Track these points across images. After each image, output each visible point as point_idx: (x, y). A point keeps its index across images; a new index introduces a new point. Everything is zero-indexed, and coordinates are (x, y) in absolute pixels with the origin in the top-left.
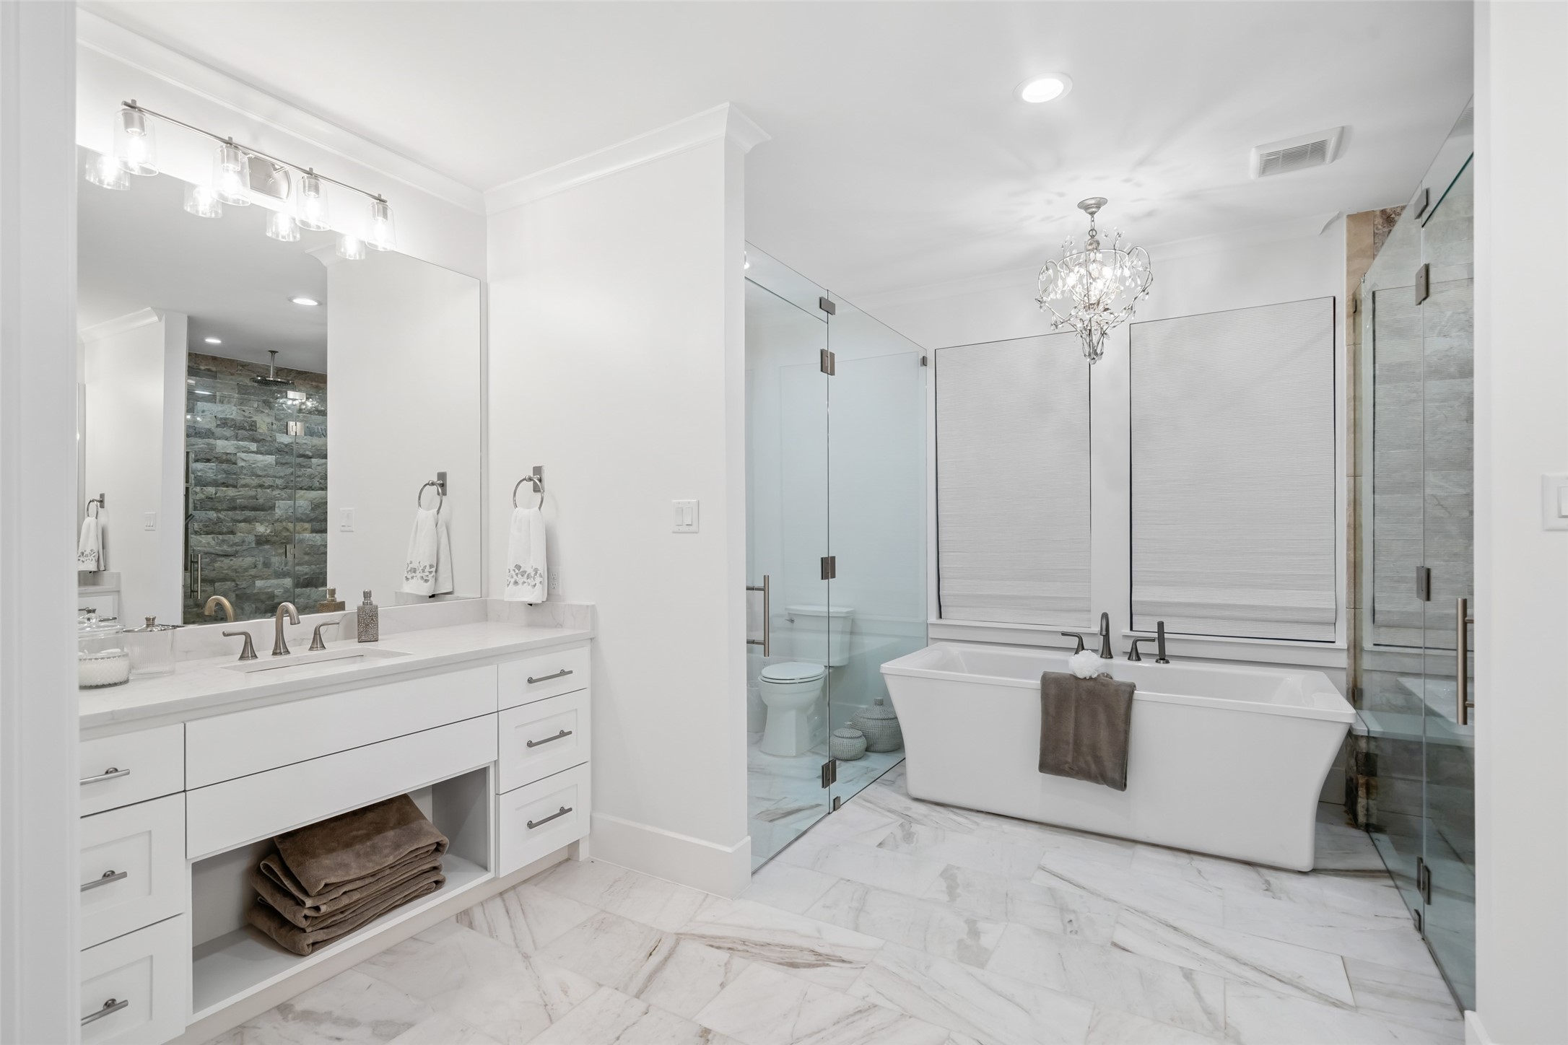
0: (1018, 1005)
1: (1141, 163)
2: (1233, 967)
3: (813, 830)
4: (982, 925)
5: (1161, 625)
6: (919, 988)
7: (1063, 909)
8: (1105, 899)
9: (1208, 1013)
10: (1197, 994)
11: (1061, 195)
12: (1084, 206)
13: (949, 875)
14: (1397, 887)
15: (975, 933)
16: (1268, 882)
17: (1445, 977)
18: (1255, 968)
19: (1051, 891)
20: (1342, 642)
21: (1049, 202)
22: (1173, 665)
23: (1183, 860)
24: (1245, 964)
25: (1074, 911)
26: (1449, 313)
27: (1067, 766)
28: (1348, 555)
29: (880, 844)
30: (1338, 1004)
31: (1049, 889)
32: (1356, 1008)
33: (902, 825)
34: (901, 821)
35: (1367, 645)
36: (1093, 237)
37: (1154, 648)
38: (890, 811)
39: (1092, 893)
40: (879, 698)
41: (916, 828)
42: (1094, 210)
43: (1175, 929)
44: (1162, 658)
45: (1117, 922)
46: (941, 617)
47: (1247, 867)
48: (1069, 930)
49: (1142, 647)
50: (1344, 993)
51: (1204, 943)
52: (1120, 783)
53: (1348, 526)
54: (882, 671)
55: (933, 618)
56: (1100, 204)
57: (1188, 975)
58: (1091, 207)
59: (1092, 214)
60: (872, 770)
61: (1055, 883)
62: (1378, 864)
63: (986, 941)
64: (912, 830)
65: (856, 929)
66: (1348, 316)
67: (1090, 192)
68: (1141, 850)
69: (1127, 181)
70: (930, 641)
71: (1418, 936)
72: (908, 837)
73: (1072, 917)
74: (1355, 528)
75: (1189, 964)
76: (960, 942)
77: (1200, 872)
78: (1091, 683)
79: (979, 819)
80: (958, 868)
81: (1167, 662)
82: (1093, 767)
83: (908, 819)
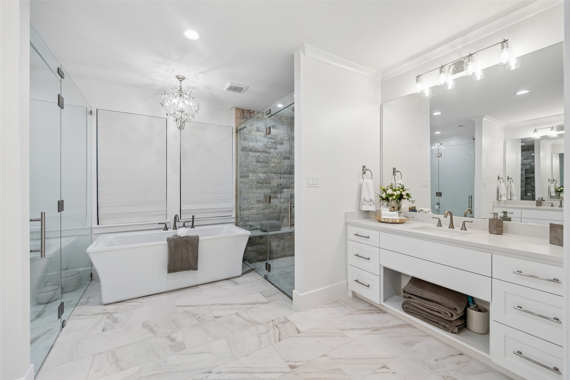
0: (205, 353)
1: (202, 72)
2: (244, 306)
3: (56, 343)
4: (173, 336)
5: (193, 216)
6: (169, 372)
7: (194, 315)
8: (203, 306)
9: (248, 321)
10: (243, 318)
11: (173, 70)
12: (178, 77)
13: (145, 325)
14: (256, 272)
15: (173, 340)
16: (234, 282)
17: (276, 287)
18: (248, 304)
19: (186, 312)
20: (234, 216)
21: (167, 71)
22: (196, 228)
23: (213, 285)
24: (246, 304)
25: (198, 314)
26: (253, 137)
27: (178, 268)
28: (235, 193)
29: (103, 330)
30: (266, 303)
31: (185, 311)
32: (269, 302)
33: (107, 318)
34: (106, 316)
35: (239, 215)
36: (181, 89)
37: (190, 224)
38: (96, 314)
39: (198, 306)
40: (65, 267)
41: (115, 316)
42: (181, 80)
43: (226, 304)
44: (193, 227)
45: (211, 311)
46: (98, 224)
47: (228, 280)
48: (201, 321)
49: (186, 224)
50: (265, 300)
51: (234, 304)
52: (196, 269)
53: (235, 186)
54: (87, 252)
55: (95, 225)
56: (184, 78)
57: (237, 314)
58: (181, 79)
59: (181, 81)
60: (71, 301)
61: (185, 309)
62: (249, 268)
63: (179, 339)
64: (115, 317)
65: (122, 370)
66: (235, 133)
67: (182, 73)
68: (201, 287)
69: (195, 76)
70: (93, 236)
71: (266, 281)
72: (115, 321)
73: (198, 316)
74: (237, 186)
75: (236, 311)
76: (170, 346)
77: (219, 286)
78: (186, 238)
79: (141, 300)
80: (148, 321)
81: (194, 228)
82: (188, 265)
83: (110, 314)
